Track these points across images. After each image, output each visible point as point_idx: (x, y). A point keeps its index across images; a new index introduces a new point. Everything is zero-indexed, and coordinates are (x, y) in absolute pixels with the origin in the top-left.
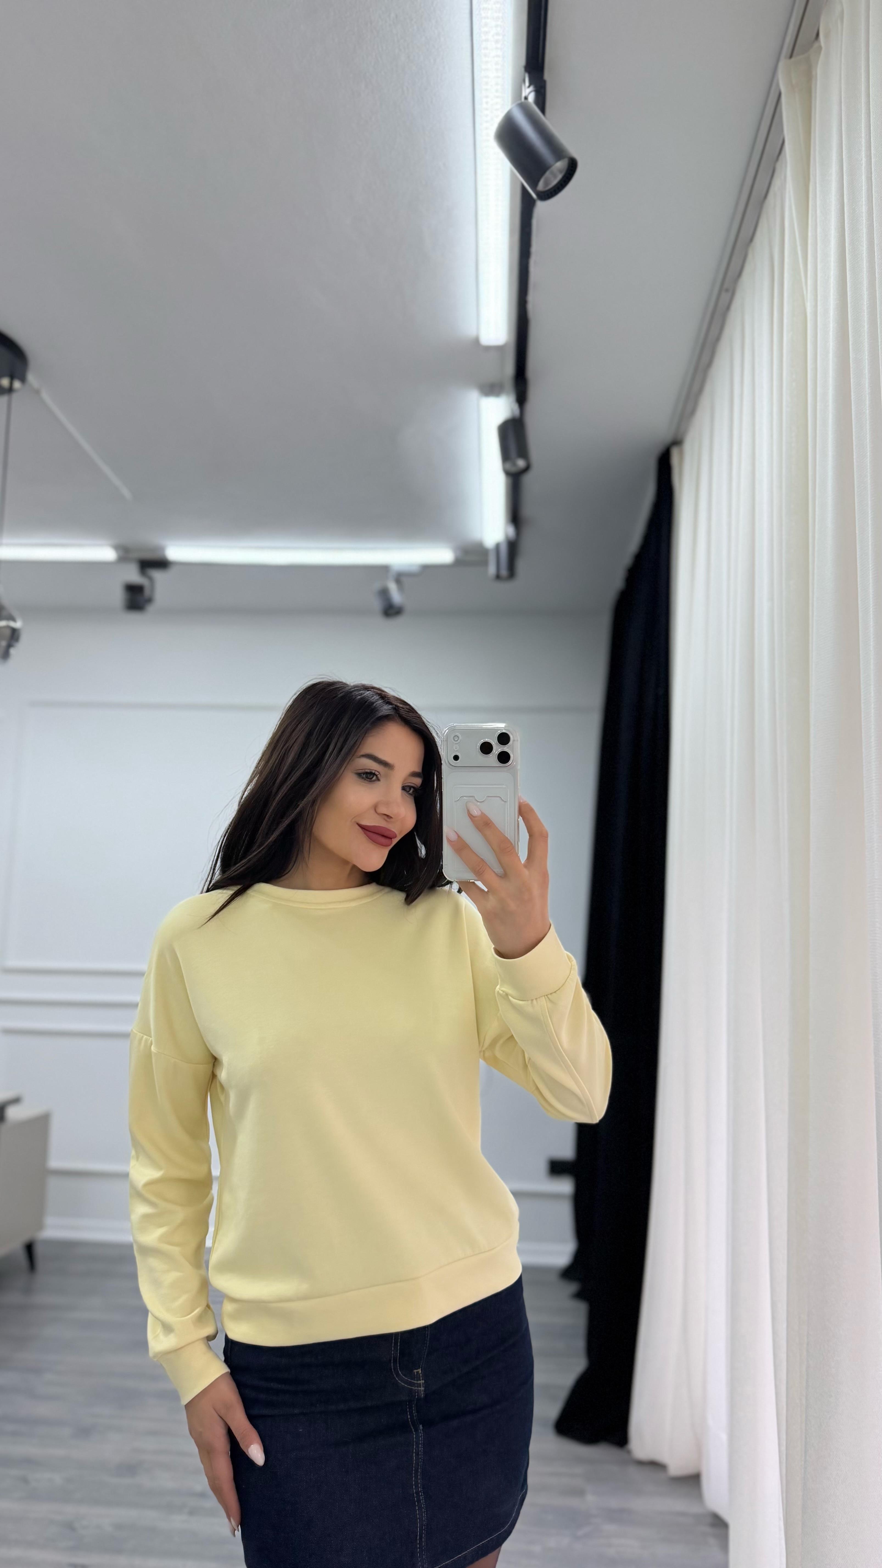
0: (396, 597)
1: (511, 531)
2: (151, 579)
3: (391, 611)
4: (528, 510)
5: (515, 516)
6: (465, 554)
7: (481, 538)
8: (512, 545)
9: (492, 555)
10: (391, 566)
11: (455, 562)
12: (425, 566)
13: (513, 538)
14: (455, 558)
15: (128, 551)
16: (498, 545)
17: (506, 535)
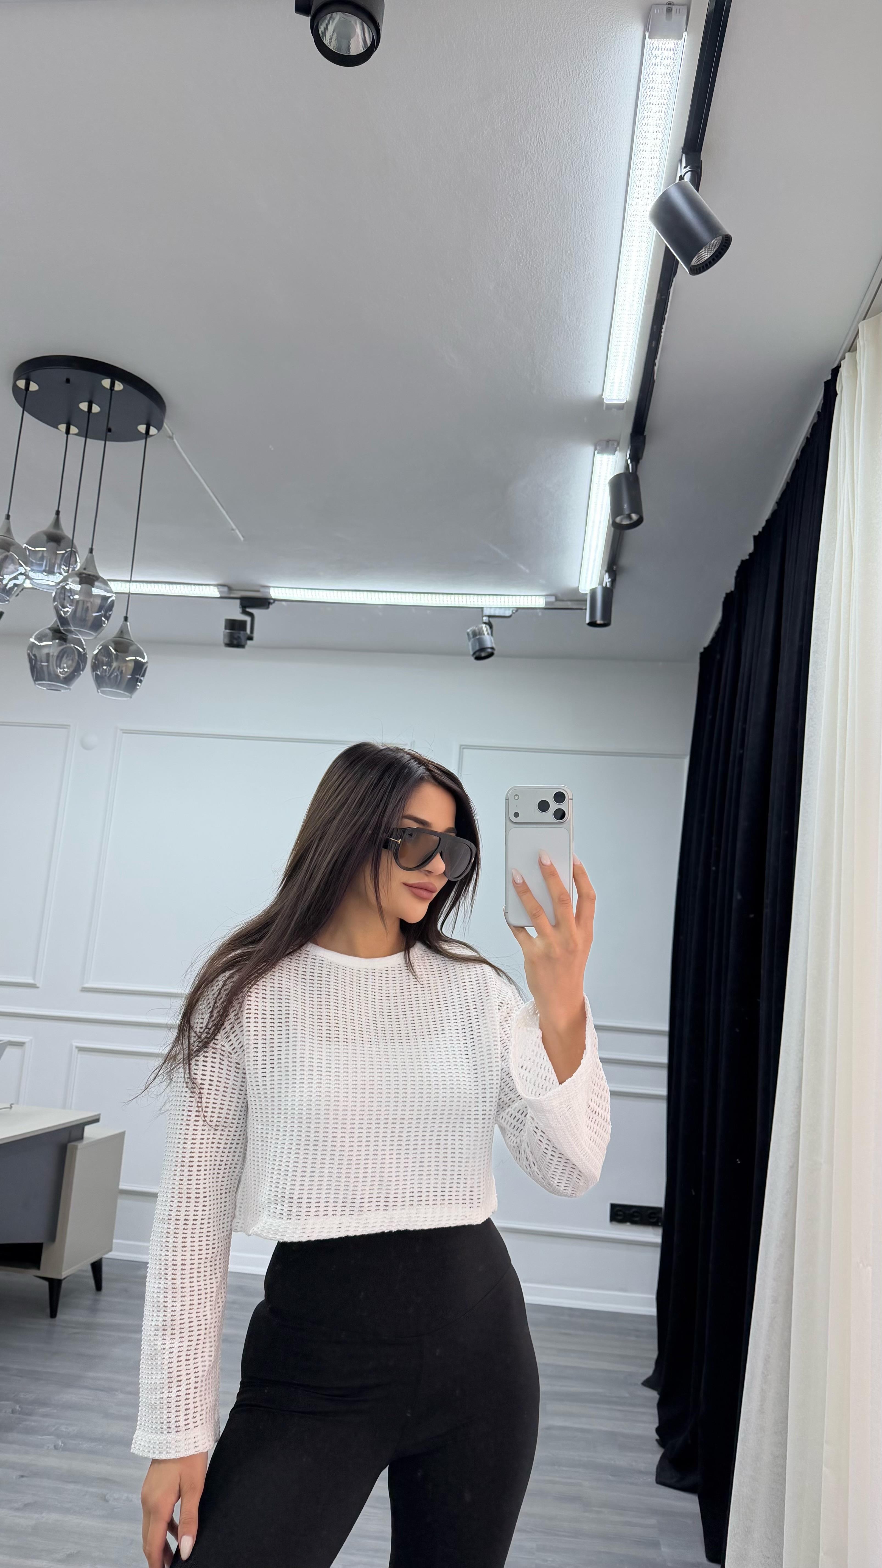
0: (489, 641)
1: (607, 579)
2: (251, 615)
3: (482, 654)
4: (624, 561)
5: (613, 566)
6: (557, 599)
7: (577, 585)
8: (608, 593)
9: (586, 601)
10: (485, 609)
11: (546, 607)
12: (518, 609)
13: (608, 585)
14: (546, 603)
15: (230, 589)
16: (593, 592)
17: (601, 583)
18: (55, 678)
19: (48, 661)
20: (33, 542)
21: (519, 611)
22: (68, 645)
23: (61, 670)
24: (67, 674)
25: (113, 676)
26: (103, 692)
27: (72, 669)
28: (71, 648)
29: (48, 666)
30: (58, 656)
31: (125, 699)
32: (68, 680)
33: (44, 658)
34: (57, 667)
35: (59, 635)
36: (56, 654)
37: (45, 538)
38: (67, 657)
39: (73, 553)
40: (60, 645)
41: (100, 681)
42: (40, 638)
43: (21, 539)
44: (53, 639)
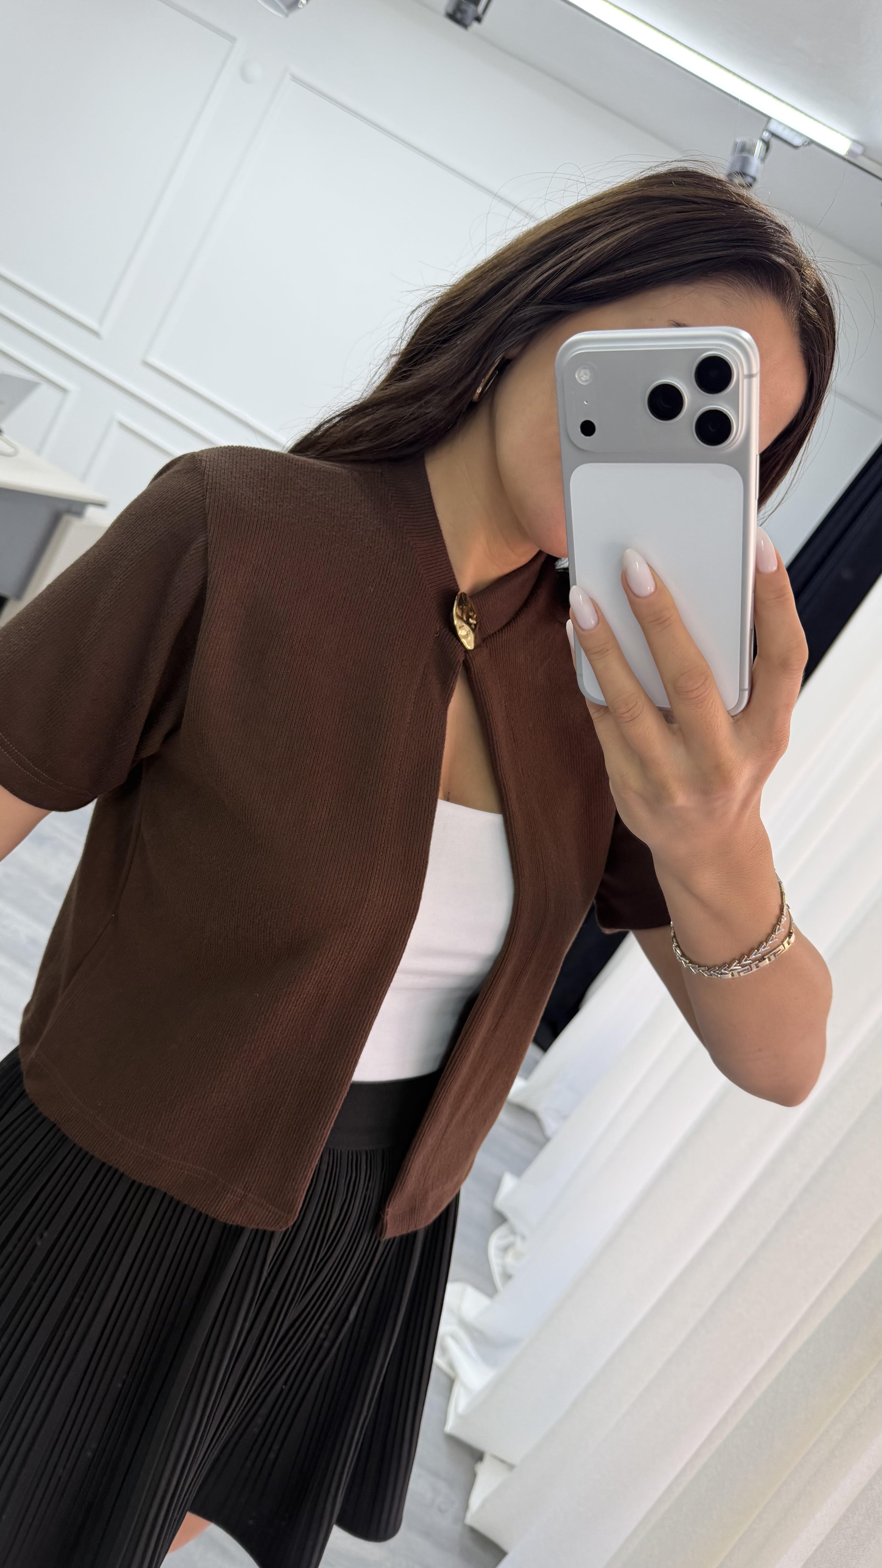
6: (864, 154)
10: (772, 121)
11: (846, 157)
14: (850, 152)
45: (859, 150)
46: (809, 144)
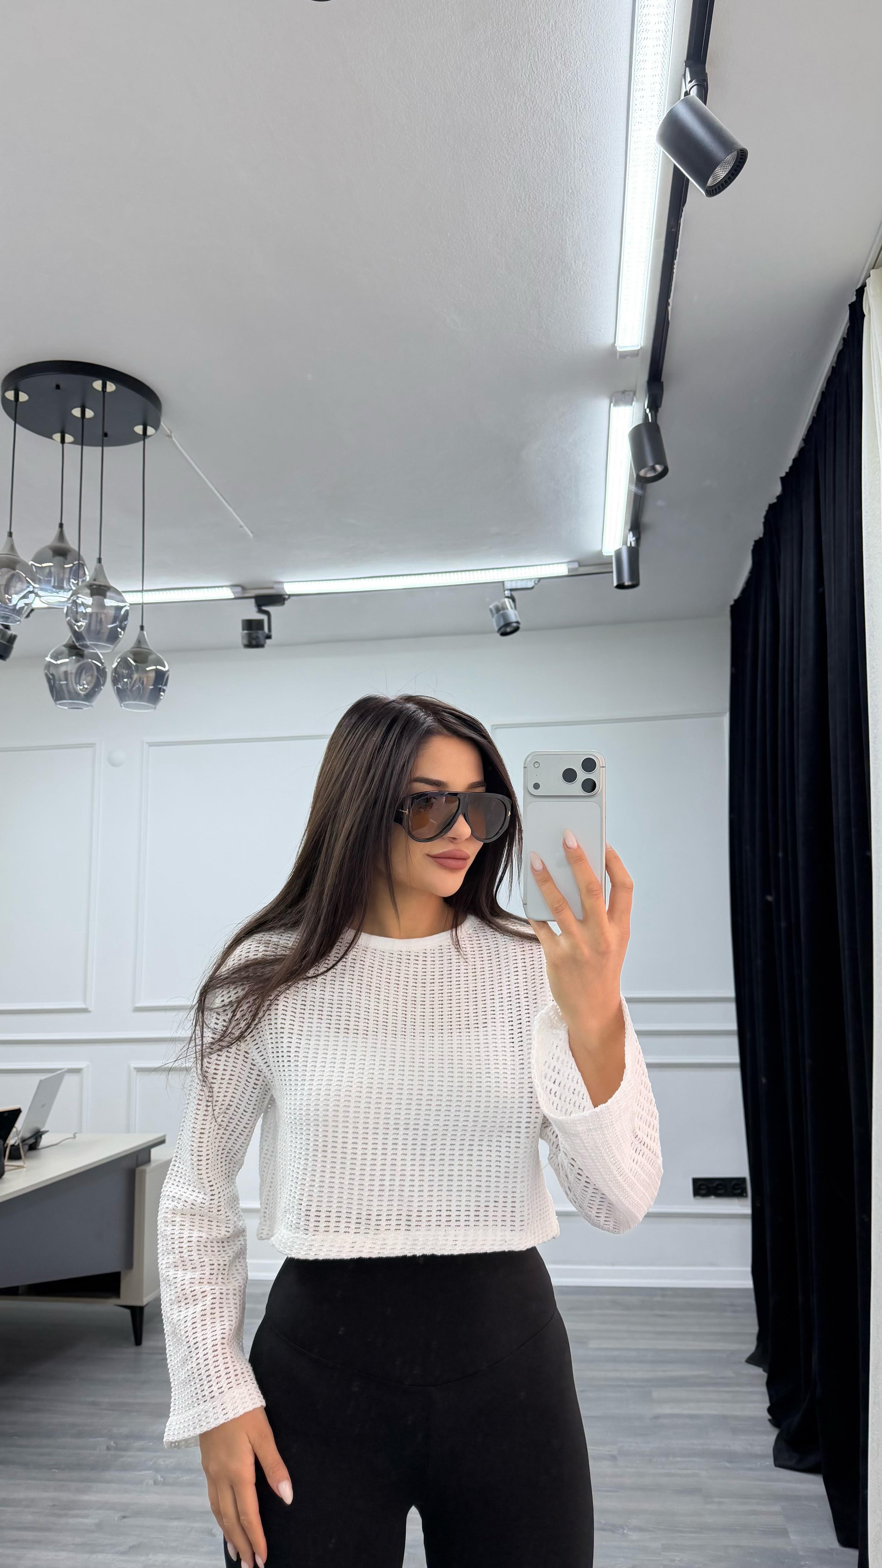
0: (513, 615)
1: (631, 539)
2: (267, 613)
3: (508, 629)
4: (647, 518)
5: (634, 525)
6: (580, 566)
7: (599, 548)
8: (634, 553)
9: (612, 563)
10: (506, 583)
11: (570, 574)
12: (540, 579)
13: (633, 544)
14: (569, 570)
15: (244, 589)
16: (618, 554)
17: (625, 543)
18: (75, 696)
19: (66, 680)
20: (39, 558)
21: (542, 581)
22: (86, 661)
23: (82, 687)
24: (88, 690)
25: (134, 688)
26: (127, 706)
27: (92, 685)
28: (89, 663)
29: (67, 684)
30: (76, 673)
31: (150, 711)
32: (90, 696)
33: (62, 677)
34: (76, 684)
35: (75, 651)
36: (74, 671)
37: (51, 553)
38: (86, 673)
39: (81, 565)
40: (78, 661)
41: (122, 694)
42: (56, 656)
43: (26, 555)
44: (70, 656)
45: (576, 565)
46: (539, 581)
